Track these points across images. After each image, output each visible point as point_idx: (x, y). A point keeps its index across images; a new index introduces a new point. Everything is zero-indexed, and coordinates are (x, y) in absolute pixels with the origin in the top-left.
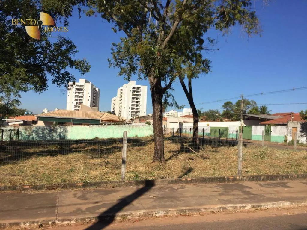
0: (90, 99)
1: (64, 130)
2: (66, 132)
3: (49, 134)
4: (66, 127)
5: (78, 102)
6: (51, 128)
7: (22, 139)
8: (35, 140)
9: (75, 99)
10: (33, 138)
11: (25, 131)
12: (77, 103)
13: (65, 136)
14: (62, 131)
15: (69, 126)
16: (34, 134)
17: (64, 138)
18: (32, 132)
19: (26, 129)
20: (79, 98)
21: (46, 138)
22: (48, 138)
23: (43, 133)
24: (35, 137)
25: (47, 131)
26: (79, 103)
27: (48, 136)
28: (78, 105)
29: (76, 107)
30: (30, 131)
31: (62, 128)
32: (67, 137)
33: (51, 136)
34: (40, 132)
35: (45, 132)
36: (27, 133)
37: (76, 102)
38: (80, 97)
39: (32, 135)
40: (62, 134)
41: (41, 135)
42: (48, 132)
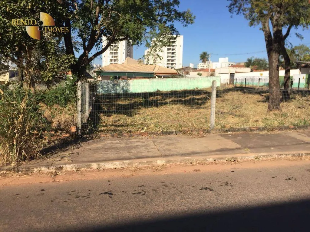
0: (124, 52)
5: (113, 55)
6: (115, 82)
9: (110, 53)
12: (112, 57)
20: (114, 52)
21: (111, 91)
25: (111, 85)
26: (115, 56)
28: (113, 59)
29: (111, 60)
35: (109, 86)
37: (111, 55)
38: (114, 50)
41: (107, 89)
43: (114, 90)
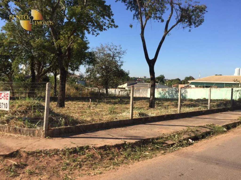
1: (185, 91)
2: (186, 92)
3: (175, 94)
4: (187, 89)
6: (177, 90)
7: (161, 97)
8: (167, 98)
10: (166, 96)
11: (162, 91)
13: (185, 96)
14: (184, 92)
15: (188, 88)
16: (167, 93)
17: (185, 97)
18: (166, 92)
19: (163, 91)
21: (174, 97)
22: (175, 97)
23: (172, 93)
24: (168, 96)
25: (174, 91)
27: (175, 95)
30: (165, 92)
31: (184, 89)
32: (187, 97)
33: (177, 95)
34: (171, 93)
35: (173, 93)
36: (163, 93)
39: (166, 94)
40: (183, 94)
41: (171, 95)
42: (175, 93)
43: (176, 96)
